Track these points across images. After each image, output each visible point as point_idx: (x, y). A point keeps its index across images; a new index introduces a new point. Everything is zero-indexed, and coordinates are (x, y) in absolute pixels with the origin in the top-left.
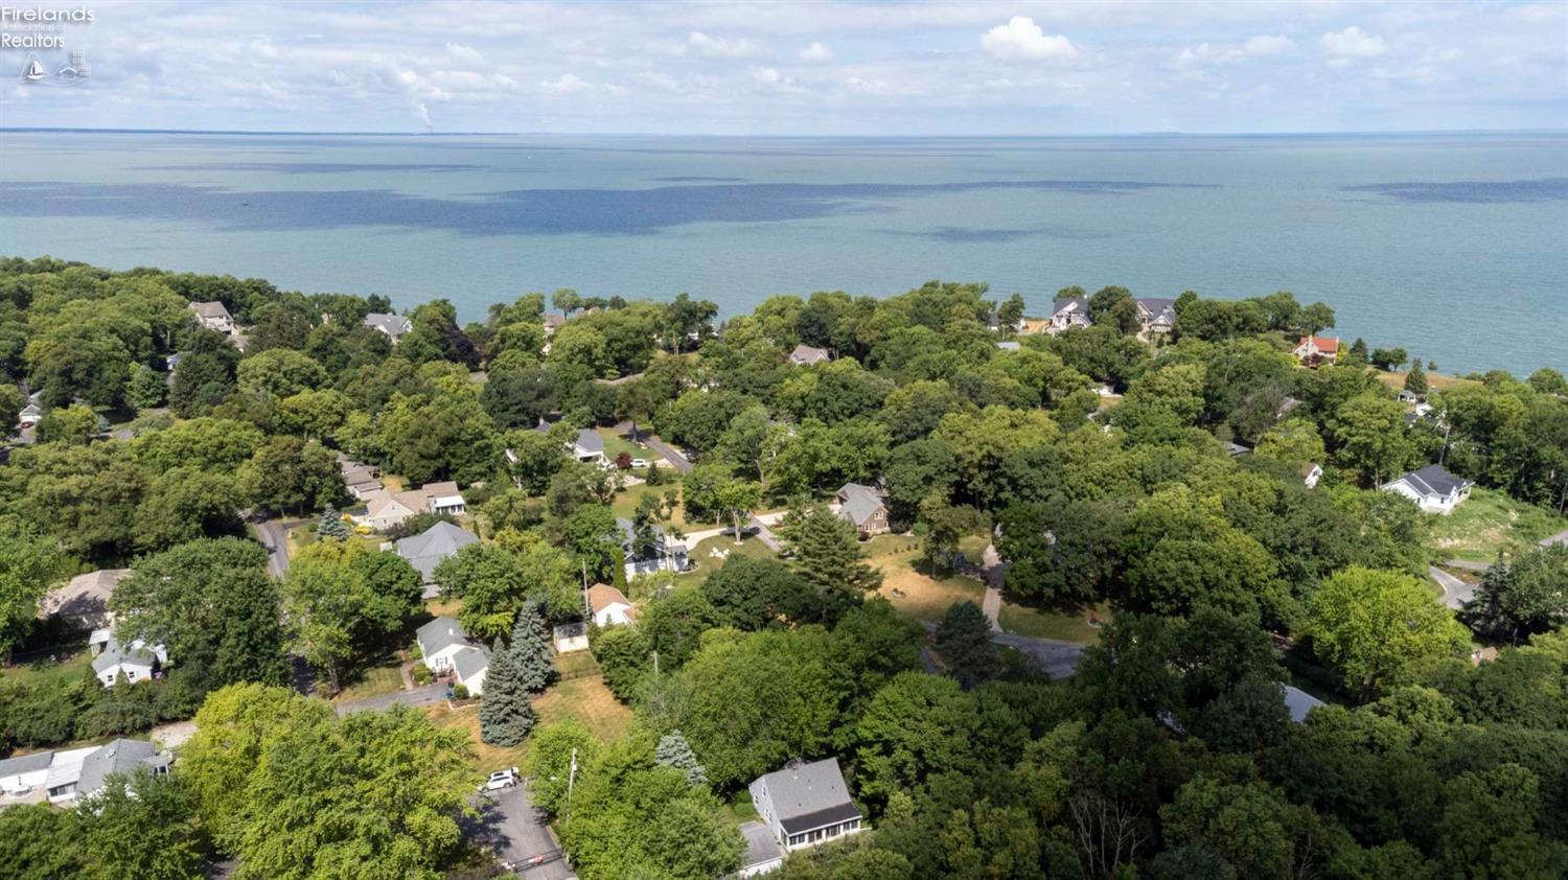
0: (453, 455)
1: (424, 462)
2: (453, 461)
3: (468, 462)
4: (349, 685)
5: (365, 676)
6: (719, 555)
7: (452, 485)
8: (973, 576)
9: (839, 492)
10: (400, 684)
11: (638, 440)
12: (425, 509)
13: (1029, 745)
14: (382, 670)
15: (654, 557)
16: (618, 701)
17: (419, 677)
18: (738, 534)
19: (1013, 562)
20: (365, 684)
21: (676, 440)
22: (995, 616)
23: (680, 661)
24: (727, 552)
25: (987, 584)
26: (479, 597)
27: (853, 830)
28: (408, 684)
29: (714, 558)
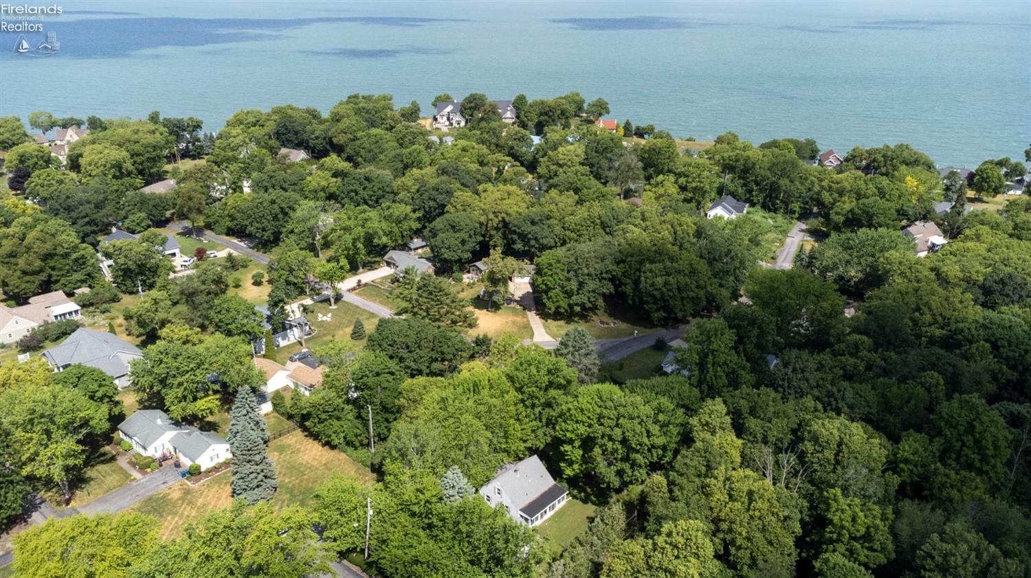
0: (53, 268)
1: (27, 278)
2: (54, 273)
3: (68, 272)
4: (77, 488)
5: (87, 476)
6: (325, 318)
7: (60, 294)
8: (513, 305)
9: (386, 258)
10: (127, 476)
11: (197, 236)
12: (46, 318)
13: (694, 421)
14: (100, 467)
15: (284, 329)
16: (327, 447)
17: (144, 465)
18: (332, 300)
19: (546, 292)
20: (92, 483)
21: (230, 232)
22: (543, 331)
23: (385, 409)
24: (330, 315)
25: (524, 309)
26: (185, 389)
27: (562, 502)
28: (136, 474)
29: (322, 321)
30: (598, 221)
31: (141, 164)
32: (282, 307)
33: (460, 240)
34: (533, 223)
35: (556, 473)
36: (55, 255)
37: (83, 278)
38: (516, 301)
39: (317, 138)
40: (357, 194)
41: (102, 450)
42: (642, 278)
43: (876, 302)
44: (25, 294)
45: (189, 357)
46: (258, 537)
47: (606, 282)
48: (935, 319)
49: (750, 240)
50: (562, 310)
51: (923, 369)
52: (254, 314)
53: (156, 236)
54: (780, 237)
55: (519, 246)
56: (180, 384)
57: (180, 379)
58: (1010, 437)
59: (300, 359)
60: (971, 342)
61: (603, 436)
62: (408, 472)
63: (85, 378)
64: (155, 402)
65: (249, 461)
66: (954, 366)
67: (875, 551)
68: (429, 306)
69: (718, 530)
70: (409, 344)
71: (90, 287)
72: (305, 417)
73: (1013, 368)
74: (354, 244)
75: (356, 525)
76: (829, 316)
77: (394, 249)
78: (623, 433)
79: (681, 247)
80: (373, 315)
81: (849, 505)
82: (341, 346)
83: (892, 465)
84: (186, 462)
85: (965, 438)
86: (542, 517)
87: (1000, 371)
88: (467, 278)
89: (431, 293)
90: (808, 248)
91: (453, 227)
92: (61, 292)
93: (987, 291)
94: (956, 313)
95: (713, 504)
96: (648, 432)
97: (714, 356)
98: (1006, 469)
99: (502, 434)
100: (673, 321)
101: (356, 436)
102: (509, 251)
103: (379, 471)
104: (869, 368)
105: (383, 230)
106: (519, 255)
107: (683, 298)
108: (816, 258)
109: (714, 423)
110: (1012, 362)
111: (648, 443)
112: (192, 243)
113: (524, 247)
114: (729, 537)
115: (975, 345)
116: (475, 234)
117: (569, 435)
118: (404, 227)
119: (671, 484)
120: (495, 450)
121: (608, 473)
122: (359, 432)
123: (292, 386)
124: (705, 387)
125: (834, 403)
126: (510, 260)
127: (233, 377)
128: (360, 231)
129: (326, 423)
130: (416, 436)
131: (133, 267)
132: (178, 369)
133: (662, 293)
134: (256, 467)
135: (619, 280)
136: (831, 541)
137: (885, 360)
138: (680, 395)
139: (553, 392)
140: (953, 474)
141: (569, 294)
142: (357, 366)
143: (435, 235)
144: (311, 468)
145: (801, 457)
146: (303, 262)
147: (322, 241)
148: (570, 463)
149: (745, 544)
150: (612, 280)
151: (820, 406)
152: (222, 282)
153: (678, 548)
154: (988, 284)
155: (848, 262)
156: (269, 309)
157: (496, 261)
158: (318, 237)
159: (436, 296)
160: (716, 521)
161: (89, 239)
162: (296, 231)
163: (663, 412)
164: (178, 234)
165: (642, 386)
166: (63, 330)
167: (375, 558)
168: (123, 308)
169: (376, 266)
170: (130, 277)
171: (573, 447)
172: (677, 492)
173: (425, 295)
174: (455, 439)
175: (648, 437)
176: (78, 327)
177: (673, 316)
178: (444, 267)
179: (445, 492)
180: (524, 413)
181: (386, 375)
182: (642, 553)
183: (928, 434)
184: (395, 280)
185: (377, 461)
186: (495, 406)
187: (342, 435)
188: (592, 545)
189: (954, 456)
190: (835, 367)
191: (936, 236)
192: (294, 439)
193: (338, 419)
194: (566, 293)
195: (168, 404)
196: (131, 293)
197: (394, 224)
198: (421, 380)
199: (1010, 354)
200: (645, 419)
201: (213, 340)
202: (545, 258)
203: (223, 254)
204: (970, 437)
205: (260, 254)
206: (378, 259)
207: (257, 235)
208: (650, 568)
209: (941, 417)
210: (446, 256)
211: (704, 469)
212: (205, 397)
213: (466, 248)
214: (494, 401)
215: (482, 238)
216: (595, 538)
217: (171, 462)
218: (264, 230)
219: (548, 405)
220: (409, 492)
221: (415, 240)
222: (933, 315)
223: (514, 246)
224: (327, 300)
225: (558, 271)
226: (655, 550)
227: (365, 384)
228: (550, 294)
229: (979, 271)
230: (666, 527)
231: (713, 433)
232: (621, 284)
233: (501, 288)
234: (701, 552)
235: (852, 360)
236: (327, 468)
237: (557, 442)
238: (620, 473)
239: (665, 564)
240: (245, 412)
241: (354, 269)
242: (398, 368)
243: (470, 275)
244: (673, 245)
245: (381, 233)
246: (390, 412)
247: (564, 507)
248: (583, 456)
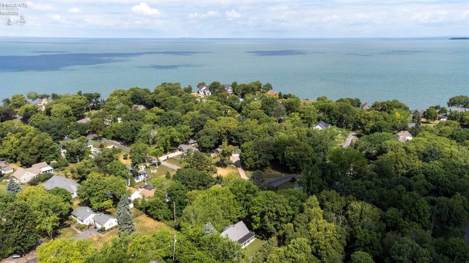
0: (42, 153)
1: (32, 156)
3: (48, 154)
4: (55, 237)
5: (59, 232)
6: (154, 172)
7: (45, 163)
8: (232, 165)
9: (179, 147)
10: (75, 232)
11: (100, 140)
12: (40, 173)
13: (305, 204)
14: (64, 229)
15: (138, 175)
16: (156, 221)
17: (82, 228)
18: (157, 164)
19: (246, 159)
20: (61, 235)
21: (113, 138)
22: (245, 175)
23: (180, 203)
24: (156, 170)
25: (237, 167)
26: (99, 196)
27: (252, 240)
28: (79, 231)
29: (153, 173)
30: (267, 131)
31: (75, 112)
32: (137, 166)
33: (210, 139)
34: (240, 132)
35: (250, 228)
36: (43, 147)
37: (54, 157)
38: (233, 164)
39: (149, 100)
40: (167, 121)
41: (65, 223)
42: (285, 153)
43: (380, 160)
44: (30, 163)
45: (101, 184)
47: (270, 155)
48: (404, 166)
49: (330, 138)
50: (252, 167)
51: (397, 184)
52: (126, 168)
53: (84, 139)
54: (344, 138)
55: (234, 141)
56: (97, 195)
57: (97, 193)
58: (430, 208)
59: (144, 187)
60: (417, 174)
61: (268, 211)
62: (190, 226)
63: (60, 192)
64: (87, 204)
65: (126, 224)
66: (410, 183)
67: (375, 250)
68: (198, 164)
69: (313, 243)
70: (190, 178)
71: (56, 160)
72: (147, 208)
73: (434, 184)
74: (166, 141)
75: (170, 246)
76: (361, 166)
77: (182, 144)
78: (276, 209)
79: (301, 140)
80: (174, 170)
81: (364, 232)
82: (162, 179)
83: (383, 219)
84: (99, 227)
85: (412, 209)
86: (244, 245)
87: (429, 185)
88: (212, 155)
89: (198, 158)
90: (354, 141)
91: (207, 134)
92: (45, 162)
93: (425, 156)
94: (411, 164)
95: (311, 233)
96: (286, 209)
97: (313, 180)
98: (429, 221)
99: (228, 212)
100: (298, 170)
101: (168, 215)
102: (230, 143)
103: (178, 228)
104: (376, 184)
105: (178, 135)
106: (234, 145)
107: (302, 161)
108: (357, 145)
109: (312, 205)
110: (433, 182)
111: (286, 213)
112: (97, 143)
113: (236, 141)
114: (317, 245)
115: (418, 175)
116: (216, 137)
117: (255, 211)
118: (186, 135)
119: (295, 226)
120: (225, 219)
121: (270, 226)
122: (170, 213)
123: (141, 197)
124: (310, 193)
125: (361, 197)
126: (231, 146)
127: (117, 193)
128: (168, 136)
129: (156, 210)
130: (193, 211)
131: (74, 152)
132: (96, 189)
133: (294, 159)
134: (129, 226)
135: (276, 154)
136: (358, 247)
137: (383, 182)
138: (299, 195)
139: (248, 195)
140: (407, 223)
141: (255, 160)
142: (168, 186)
143: (199, 137)
144: (150, 228)
145: (347, 216)
146: (145, 149)
147: (152, 141)
148: (256, 223)
149: (324, 248)
150: (273, 154)
151: (355, 198)
152: (112, 157)
153: (297, 249)
154: (425, 153)
155: (371, 146)
156: (131, 167)
157: (225, 146)
158: (150, 140)
159: (200, 160)
160: (312, 239)
161: (56, 141)
162: (142, 136)
163: (292, 201)
164: (92, 139)
165: (284, 192)
166: (46, 177)
167: (178, 259)
168: (70, 169)
169: (175, 151)
170: (73, 156)
171: (257, 216)
172: (297, 228)
173: (196, 160)
174: (209, 213)
175: (287, 210)
176: (52, 176)
177: (298, 168)
178: (203, 149)
179: (205, 232)
180: (237, 203)
181: (181, 190)
182: (283, 251)
183: (398, 208)
184: (182, 156)
185: (177, 224)
186: (225, 200)
187: (163, 215)
188: (264, 252)
189: (408, 216)
190: (363, 185)
191: (409, 137)
192: (143, 218)
193: (161, 209)
194: (254, 159)
195: (92, 203)
196: (73, 163)
197: (182, 133)
198: (195, 191)
199: (432, 178)
200: (285, 203)
201: (109, 179)
202: (244, 145)
203: (111, 147)
204: (414, 209)
205: (126, 147)
206: (175, 148)
207: (125, 139)
208: (286, 257)
209: (403, 201)
210: (204, 145)
211: (307, 220)
212: (107, 200)
213: (212, 142)
214: (224, 198)
215: (219, 138)
216: (265, 249)
217: (93, 227)
218: (128, 137)
219: (246, 200)
220: (191, 232)
221: (191, 140)
222: (403, 165)
223: (233, 141)
224: (155, 165)
225: (251, 150)
226: (288, 250)
227: (172, 194)
228: (247, 160)
229: (422, 148)
230: (292, 241)
231: (312, 208)
232: (277, 156)
233: (227, 158)
234: (306, 250)
235: (369, 182)
236: (157, 228)
237: (250, 215)
238: (275, 226)
239: (292, 255)
240: (124, 205)
241: (165, 152)
242: (185, 188)
243: (214, 154)
244: (298, 139)
245: (177, 136)
246: (182, 205)
247: (254, 241)
248: (261, 220)
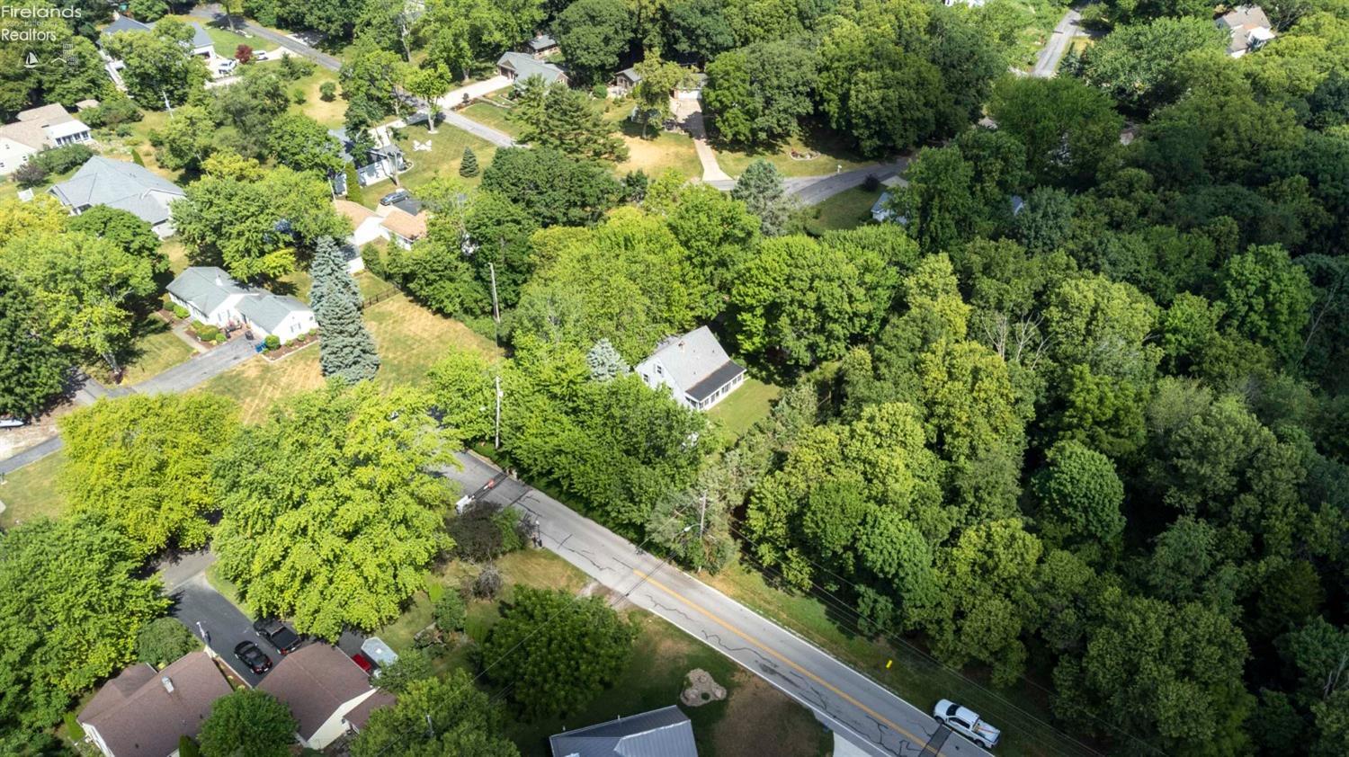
0: (42, 70)
2: (44, 78)
3: (64, 76)
4: (127, 362)
5: (137, 348)
6: (423, 147)
7: (56, 109)
8: (676, 130)
9: (500, 62)
10: (189, 349)
11: (236, 27)
12: (46, 142)
13: (910, 282)
14: (152, 338)
15: (370, 162)
16: (439, 316)
17: (208, 337)
18: (431, 122)
19: (721, 112)
20: (145, 356)
21: (282, 23)
22: (716, 165)
23: (511, 268)
24: (429, 143)
25: (691, 136)
26: (248, 240)
27: (739, 382)
28: (198, 347)
29: (420, 151)
30: (794, 10)
32: (365, 131)
33: (602, 37)
34: (704, 12)
35: (731, 347)
36: (44, 52)
37: (86, 86)
38: (679, 124)
41: (152, 316)
42: (853, 93)
43: (1165, 124)
44: (11, 107)
45: (247, 198)
46: (363, 422)
47: (802, 98)
48: (1240, 146)
49: (1002, 38)
50: (742, 138)
51: (1215, 213)
52: (328, 140)
53: (178, 26)
54: (1043, 32)
55: (684, 46)
56: (240, 234)
57: (239, 227)
58: (1313, 299)
59: (394, 203)
60: (1283, 176)
61: (792, 302)
62: (546, 346)
63: (113, 224)
64: (210, 256)
65: (341, 332)
66: (1256, 209)
67: (1122, 437)
68: (563, 131)
69: (932, 415)
70: (539, 183)
71: (97, 98)
72: (407, 278)
73: (1331, 209)
74: (455, 42)
75: (483, 409)
76: (1099, 144)
77: (511, 49)
78: (819, 298)
79: (906, 48)
80: (487, 144)
81: (1097, 385)
82: (447, 185)
83: (1157, 336)
84: (261, 334)
85: (1254, 301)
86: (713, 399)
87: (1315, 215)
88: (612, 92)
89: (565, 113)
90: (1080, 48)
91: (592, 18)
92: (58, 104)
93: (1316, 105)
94: (1270, 137)
95: (927, 384)
96: (850, 296)
97: (942, 199)
98: (1299, 338)
99: (663, 300)
100: (889, 151)
101: (476, 301)
102: (670, 54)
103: (507, 345)
104: (1143, 213)
105: (494, 22)
106: (684, 59)
107: (905, 120)
108: (1089, 63)
109: (936, 285)
110: (1332, 202)
111: (849, 310)
112: (229, 37)
113: (691, 47)
114: (945, 423)
115: (1287, 181)
116: (623, 29)
117: (748, 300)
118: (524, 18)
119: (876, 359)
120: (655, 320)
121: (796, 347)
122: (479, 297)
123: (388, 238)
124: (927, 239)
125: (1092, 258)
126: (673, 67)
127: (308, 224)
128: (462, 24)
129: (435, 285)
130: (553, 302)
131: (152, 71)
132: (235, 213)
133: (878, 113)
134: (351, 339)
135: (821, 95)
136: (1070, 427)
137: (1165, 202)
138: (893, 249)
139: (727, 248)
140: (1231, 346)
141: (752, 115)
142: (471, 211)
143: (567, 30)
144: (420, 341)
145: (1044, 327)
146: (388, 68)
147: (411, 38)
148: (750, 335)
149: (964, 430)
150: (811, 94)
151: (1073, 263)
152: (280, 95)
153: (881, 435)
154: (1320, 96)
155: (1134, 67)
156: (347, 134)
157: (652, 68)
158: (406, 32)
159: (572, 117)
160: (931, 404)
161: (85, 29)
162: (374, 22)
163: (870, 272)
164: (209, 24)
165: (845, 238)
166: (73, 161)
167: (509, 449)
168: (148, 129)
169: (487, 74)
170: (151, 86)
171: (754, 316)
172: (883, 370)
173: (557, 116)
174: (603, 306)
175: (850, 302)
176: (91, 155)
177: (890, 144)
178: (581, 76)
179: (593, 370)
180: (692, 274)
181: (510, 224)
182: (837, 441)
183: (1208, 297)
184: (515, 95)
185: (505, 332)
186: (654, 265)
187: (458, 300)
188: (775, 432)
189: (1236, 323)
190: (1099, 212)
191: (1261, 28)
192: (396, 305)
193: (452, 280)
194: (747, 112)
195: (227, 259)
196: (156, 109)
197: (509, 14)
198: (556, 230)
199: (1332, 191)
200: (847, 280)
201: (275, 177)
202: (719, 63)
203: (275, 55)
204: (1261, 300)
205: (327, 55)
206: (489, 64)
207: (321, 27)
208: (845, 458)
209: (1228, 276)
210: (583, 60)
211: (918, 342)
212: (275, 250)
213: (611, 48)
214: (651, 257)
215: (632, 35)
216: (779, 423)
217: (241, 333)
218: (329, 20)
219: (722, 263)
220: (547, 372)
221: (540, 37)
222: (1240, 140)
223: (677, 47)
224: (424, 122)
225: (738, 82)
226: (852, 437)
227: (484, 236)
228: (726, 115)
229: (1311, 76)
230: (868, 410)
231: (934, 297)
232: (822, 101)
233: (660, 107)
234: (909, 441)
235: (1122, 203)
236: (441, 342)
237: (734, 309)
238: (812, 348)
239: (864, 454)
240: (329, 271)
241: (458, 78)
242: (524, 214)
243: (617, 88)
244: (897, 44)
245: (492, 27)
246: (518, 272)
247: (741, 388)
248: (766, 326)
